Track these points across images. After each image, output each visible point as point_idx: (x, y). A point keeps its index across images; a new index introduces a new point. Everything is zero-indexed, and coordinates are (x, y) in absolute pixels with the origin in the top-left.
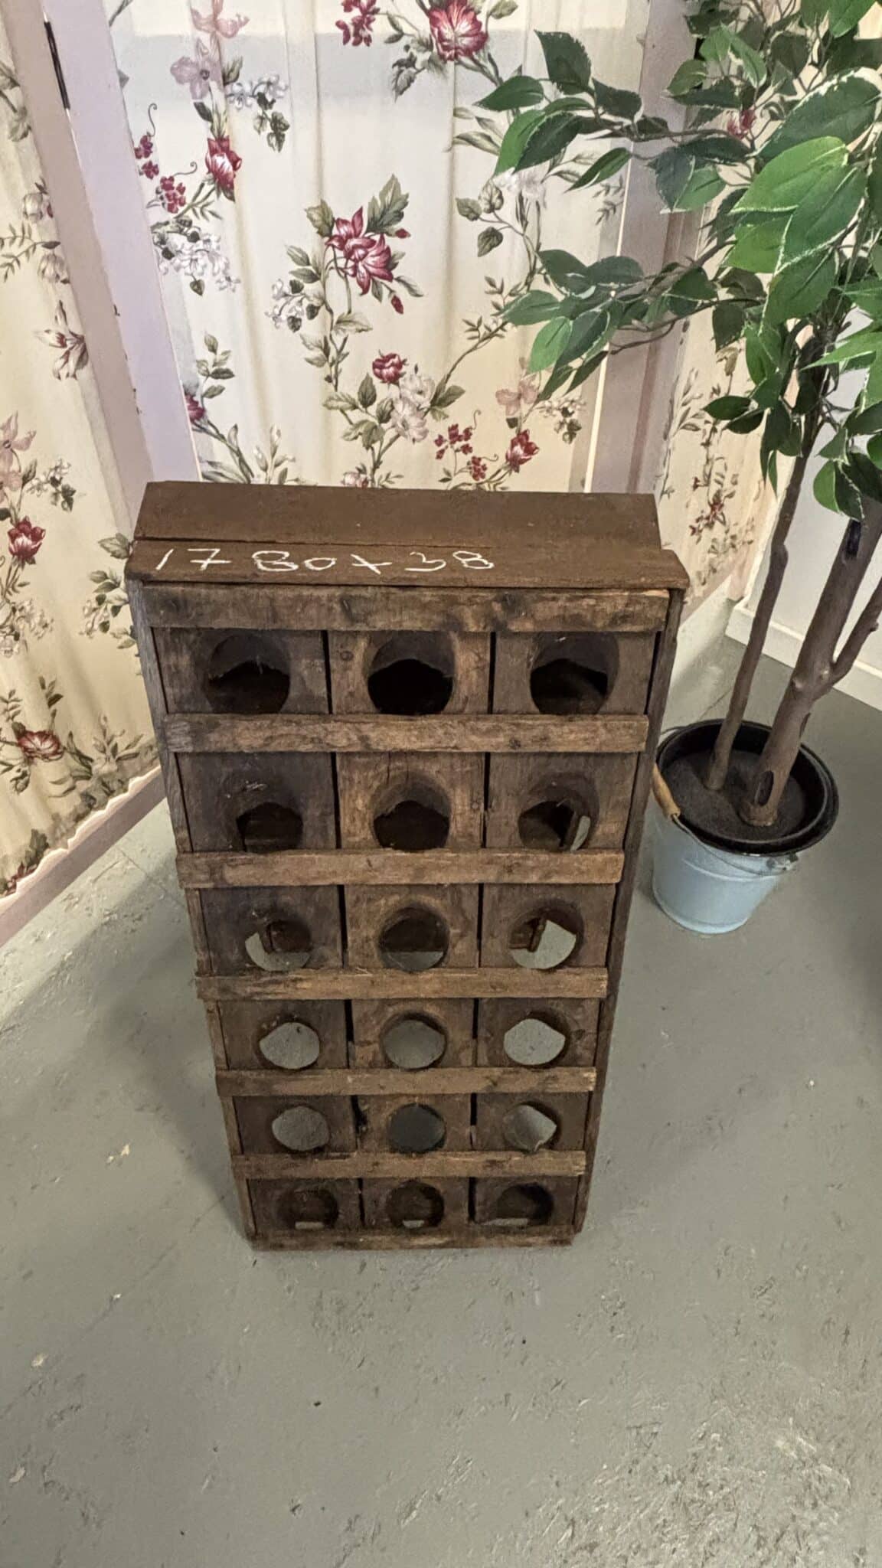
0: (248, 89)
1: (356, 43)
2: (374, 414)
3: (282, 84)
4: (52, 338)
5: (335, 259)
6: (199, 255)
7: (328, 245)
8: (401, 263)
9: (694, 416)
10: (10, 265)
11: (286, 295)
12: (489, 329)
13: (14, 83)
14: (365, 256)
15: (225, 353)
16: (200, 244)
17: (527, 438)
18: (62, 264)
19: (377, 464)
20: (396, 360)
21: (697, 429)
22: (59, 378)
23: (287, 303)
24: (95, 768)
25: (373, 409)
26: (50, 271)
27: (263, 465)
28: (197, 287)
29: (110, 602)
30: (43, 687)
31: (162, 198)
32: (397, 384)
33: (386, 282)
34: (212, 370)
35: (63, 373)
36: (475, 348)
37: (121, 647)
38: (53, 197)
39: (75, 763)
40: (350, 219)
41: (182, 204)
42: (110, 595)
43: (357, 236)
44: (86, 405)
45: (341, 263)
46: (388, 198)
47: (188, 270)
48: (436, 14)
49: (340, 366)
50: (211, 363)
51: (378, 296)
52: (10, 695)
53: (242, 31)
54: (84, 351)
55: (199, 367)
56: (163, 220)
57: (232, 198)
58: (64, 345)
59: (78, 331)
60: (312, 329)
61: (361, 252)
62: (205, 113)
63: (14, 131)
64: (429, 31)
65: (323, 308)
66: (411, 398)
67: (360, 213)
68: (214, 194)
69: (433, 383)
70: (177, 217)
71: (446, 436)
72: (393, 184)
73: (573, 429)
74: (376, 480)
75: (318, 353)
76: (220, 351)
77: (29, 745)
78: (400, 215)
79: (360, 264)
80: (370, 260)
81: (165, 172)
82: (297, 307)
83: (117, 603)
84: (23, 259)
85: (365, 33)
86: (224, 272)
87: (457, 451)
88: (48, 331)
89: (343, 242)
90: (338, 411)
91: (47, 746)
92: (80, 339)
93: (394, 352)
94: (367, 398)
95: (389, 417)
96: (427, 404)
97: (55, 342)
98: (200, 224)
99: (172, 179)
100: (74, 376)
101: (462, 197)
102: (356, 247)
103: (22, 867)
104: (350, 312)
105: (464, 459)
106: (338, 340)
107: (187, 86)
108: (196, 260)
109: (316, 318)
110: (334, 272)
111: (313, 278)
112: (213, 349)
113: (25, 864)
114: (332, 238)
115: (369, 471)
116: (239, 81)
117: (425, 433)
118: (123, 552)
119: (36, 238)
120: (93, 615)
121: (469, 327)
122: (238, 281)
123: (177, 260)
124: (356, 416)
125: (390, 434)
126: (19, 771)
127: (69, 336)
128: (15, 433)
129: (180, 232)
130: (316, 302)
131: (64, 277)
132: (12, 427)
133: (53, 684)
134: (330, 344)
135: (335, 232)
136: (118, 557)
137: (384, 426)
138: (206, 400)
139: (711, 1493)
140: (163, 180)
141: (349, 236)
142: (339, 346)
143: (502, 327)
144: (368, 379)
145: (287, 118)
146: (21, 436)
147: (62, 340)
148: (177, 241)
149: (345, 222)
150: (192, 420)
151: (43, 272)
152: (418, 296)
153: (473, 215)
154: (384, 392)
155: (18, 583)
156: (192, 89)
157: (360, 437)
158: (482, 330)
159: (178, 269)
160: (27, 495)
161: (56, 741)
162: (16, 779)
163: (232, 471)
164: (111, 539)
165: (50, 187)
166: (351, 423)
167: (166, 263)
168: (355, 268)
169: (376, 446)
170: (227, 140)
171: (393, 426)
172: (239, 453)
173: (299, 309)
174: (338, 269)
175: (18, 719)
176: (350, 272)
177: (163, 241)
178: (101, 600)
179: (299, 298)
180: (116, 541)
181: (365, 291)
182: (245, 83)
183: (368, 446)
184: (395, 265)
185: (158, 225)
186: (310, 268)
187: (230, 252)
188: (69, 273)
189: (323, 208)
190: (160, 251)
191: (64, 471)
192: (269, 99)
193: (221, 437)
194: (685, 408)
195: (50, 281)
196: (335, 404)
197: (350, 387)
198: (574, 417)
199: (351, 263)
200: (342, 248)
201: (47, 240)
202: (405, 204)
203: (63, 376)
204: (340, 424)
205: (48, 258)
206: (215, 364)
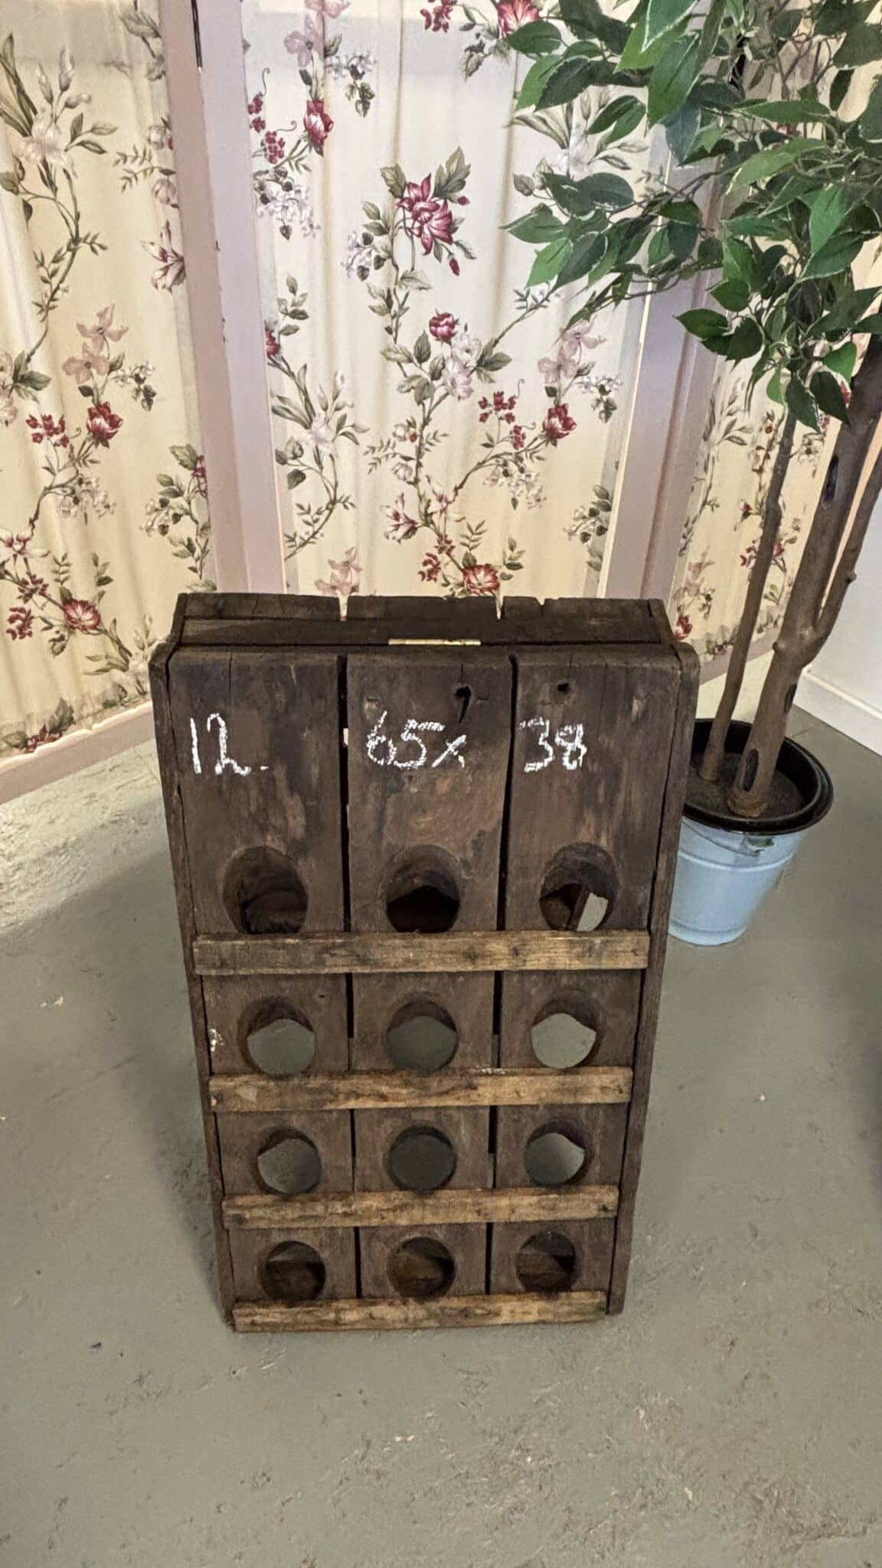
0: (344, 62)
1: (436, 29)
2: (428, 370)
3: (371, 59)
4: (155, 251)
5: (404, 220)
6: (290, 203)
7: (399, 205)
8: (461, 227)
9: (740, 430)
10: (129, 179)
11: (358, 246)
12: (536, 300)
13: (157, 35)
14: (430, 218)
15: (304, 295)
16: (292, 193)
17: (566, 412)
18: (174, 191)
19: (426, 421)
20: (450, 320)
21: (743, 443)
22: (156, 286)
23: (359, 253)
24: (132, 663)
25: (426, 366)
26: (162, 193)
27: (324, 405)
28: (286, 231)
29: (173, 508)
30: (96, 564)
31: (265, 150)
32: (450, 343)
33: (446, 244)
34: (290, 309)
35: (160, 283)
36: (523, 317)
37: (176, 555)
38: (176, 131)
39: (113, 651)
40: (420, 184)
41: (281, 156)
42: (173, 501)
43: (424, 199)
44: (177, 317)
45: (409, 223)
46: (454, 166)
47: (280, 215)
48: (504, 7)
49: (401, 319)
50: (290, 302)
51: (438, 257)
52: (63, 559)
53: (344, 13)
54: (182, 271)
55: (280, 305)
56: (264, 169)
57: (321, 153)
58: (165, 260)
59: (180, 252)
60: (378, 279)
61: (427, 215)
62: (307, 79)
63: (150, 72)
64: (496, 22)
65: (388, 262)
66: (460, 356)
67: (428, 179)
68: (307, 149)
69: (480, 344)
70: (276, 168)
71: (491, 400)
72: (458, 155)
73: (609, 409)
74: (425, 435)
75: (380, 302)
76: (299, 293)
77: (72, 614)
78: (462, 184)
79: (425, 226)
80: (434, 223)
81: (270, 127)
82: (366, 258)
83: (179, 512)
84: (140, 176)
85: (444, 21)
86: (309, 220)
87: (501, 418)
88: (152, 244)
89: (412, 203)
90: (395, 363)
91: (87, 618)
92: (181, 259)
93: (449, 312)
94: (422, 355)
95: (440, 375)
96: (473, 364)
97: (157, 254)
98: (293, 175)
99: (275, 134)
100: (170, 289)
101: (518, 173)
102: (423, 210)
103: (44, 730)
104: (413, 269)
105: (507, 428)
106: (401, 294)
107: (296, 55)
108: (287, 208)
109: (382, 269)
110: (402, 231)
111: (382, 231)
112: (293, 291)
113: (48, 729)
114: (403, 199)
115: (418, 426)
116: (338, 54)
117: (470, 392)
118: (189, 463)
119: (155, 162)
120: (154, 515)
121: (518, 297)
122: (319, 227)
123: (271, 206)
124: (411, 369)
125: (440, 392)
126: (57, 632)
127: (170, 254)
128: (110, 323)
129: (277, 181)
130: (382, 254)
131: (174, 201)
132: (108, 316)
133: (105, 565)
134: (393, 298)
135: (406, 195)
136: (185, 466)
137: (436, 383)
138: (282, 336)
139: (529, 1459)
140: (268, 134)
141: (418, 199)
142: (401, 300)
143: (546, 299)
144: (424, 337)
145: (373, 89)
146: (114, 328)
147: (164, 255)
148: (274, 189)
149: (415, 186)
150: (269, 354)
151: (157, 192)
152: (472, 258)
153: (526, 191)
154: (438, 349)
155: (90, 458)
156: (299, 59)
157: (413, 391)
158: (530, 300)
159: (271, 213)
160: (112, 383)
161: (97, 616)
162: (54, 640)
163: (296, 409)
164: (181, 448)
165: (174, 125)
166: (405, 375)
167: (262, 208)
168: (421, 229)
169: (427, 402)
170: (322, 102)
171: (443, 384)
172: (305, 393)
173: (368, 259)
174: (406, 228)
175: (67, 585)
176: (416, 232)
177: (262, 188)
178: (164, 503)
179: (368, 250)
180: (185, 450)
181: (428, 252)
182: (343, 56)
183: (419, 402)
184: (456, 229)
185: (260, 173)
186: (380, 222)
187: (315, 200)
188: (179, 199)
189: (397, 169)
190: (259, 196)
191: (149, 373)
192: (360, 70)
193: (291, 374)
194: (730, 419)
195: (162, 202)
196: (393, 355)
197: (407, 340)
198: (611, 395)
199: (417, 224)
200: (410, 209)
201: (165, 167)
202: (467, 174)
203: (160, 286)
204: (396, 375)
205: (162, 182)
206: (294, 304)
